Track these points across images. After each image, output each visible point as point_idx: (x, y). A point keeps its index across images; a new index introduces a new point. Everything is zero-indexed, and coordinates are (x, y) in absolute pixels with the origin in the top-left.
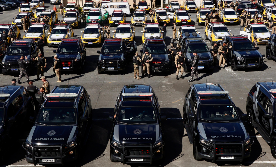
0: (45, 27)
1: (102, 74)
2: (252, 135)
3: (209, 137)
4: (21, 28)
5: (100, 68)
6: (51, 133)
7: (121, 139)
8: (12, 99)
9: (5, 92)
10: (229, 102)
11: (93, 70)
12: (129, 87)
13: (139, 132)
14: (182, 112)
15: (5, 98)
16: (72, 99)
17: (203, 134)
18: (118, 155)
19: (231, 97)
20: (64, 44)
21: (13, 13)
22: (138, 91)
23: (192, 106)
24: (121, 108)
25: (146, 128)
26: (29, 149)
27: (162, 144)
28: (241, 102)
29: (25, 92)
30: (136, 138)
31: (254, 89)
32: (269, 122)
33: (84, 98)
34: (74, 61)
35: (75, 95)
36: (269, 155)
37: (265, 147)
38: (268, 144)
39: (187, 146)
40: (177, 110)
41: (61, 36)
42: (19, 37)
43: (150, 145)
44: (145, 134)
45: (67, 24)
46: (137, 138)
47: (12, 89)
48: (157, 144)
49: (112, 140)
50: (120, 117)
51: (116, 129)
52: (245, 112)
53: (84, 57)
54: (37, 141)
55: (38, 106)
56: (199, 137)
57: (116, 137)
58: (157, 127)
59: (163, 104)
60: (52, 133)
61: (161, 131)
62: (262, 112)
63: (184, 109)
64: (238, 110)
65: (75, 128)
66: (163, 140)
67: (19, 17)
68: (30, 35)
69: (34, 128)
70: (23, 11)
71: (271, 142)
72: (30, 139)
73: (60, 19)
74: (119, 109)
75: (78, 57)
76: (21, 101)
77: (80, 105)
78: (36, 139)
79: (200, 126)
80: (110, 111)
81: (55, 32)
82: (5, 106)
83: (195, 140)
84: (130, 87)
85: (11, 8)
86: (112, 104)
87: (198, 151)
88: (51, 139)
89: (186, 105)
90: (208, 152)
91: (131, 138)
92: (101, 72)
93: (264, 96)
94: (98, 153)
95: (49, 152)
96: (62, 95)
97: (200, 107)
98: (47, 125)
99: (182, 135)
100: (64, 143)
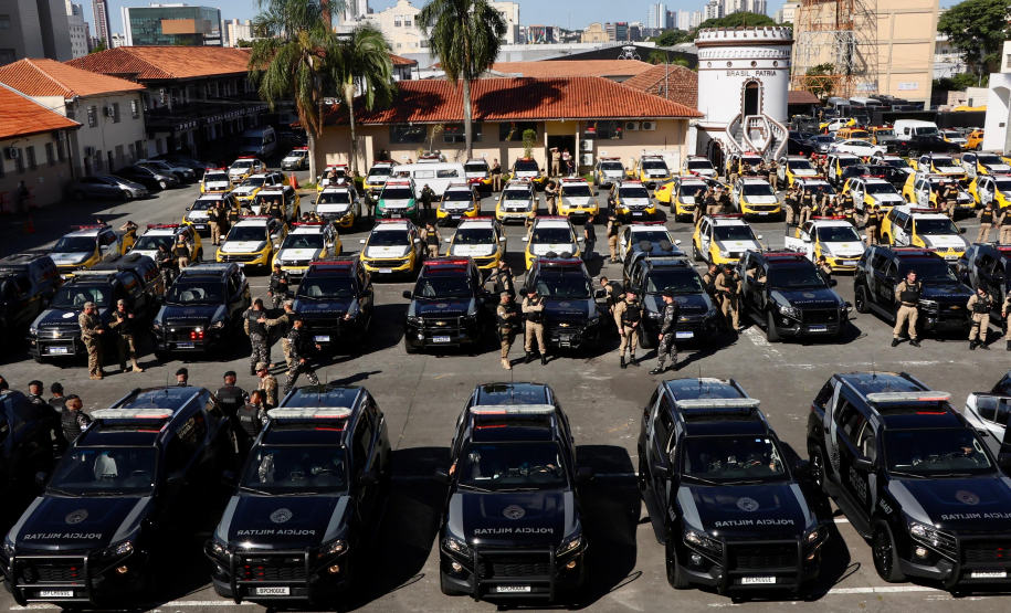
0: (273, 227)
1: (418, 356)
2: (825, 516)
3: (708, 523)
4: (206, 233)
5: (411, 338)
6: (280, 515)
7: (469, 534)
8: (176, 423)
9: (161, 404)
10: (762, 428)
11: (393, 342)
12: (489, 388)
13: (517, 513)
14: (634, 457)
15: (159, 423)
16: (338, 422)
17: (692, 517)
18: (462, 575)
19: (767, 416)
20: (317, 274)
21: (187, 196)
22: (515, 400)
23: (661, 439)
24: (469, 448)
25: (537, 500)
26: (222, 560)
27: (583, 544)
28: (790, 427)
29: (210, 405)
30: (510, 530)
31: (827, 392)
32: (866, 480)
33: (369, 420)
34: (342, 320)
35: (346, 412)
36: (869, 569)
37: (859, 549)
38: (866, 540)
39: (650, 552)
40: (621, 453)
41: (307, 254)
42: (197, 258)
43: (548, 548)
44: (533, 518)
45: (325, 220)
46: (514, 530)
47: (179, 397)
48: (568, 544)
49: (445, 534)
50: (465, 472)
51: (456, 505)
52: (805, 456)
53: (370, 308)
54: (244, 538)
55: (246, 442)
56: (680, 526)
57: (456, 527)
58: (568, 498)
59: (582, 435)
60: (282, 516)
61: (577, 510)
62: (848, 454)
63: (641, 449)
64: (785, 450)
65: (343, 501)
66: (585, 532)
67: (200, 205)
68: (233, 248)
69: (234, 502)
70: (209, 190)
71: (875, 536)
72: (223, 532)
73: (305, 207)
74: (462, 450)
75: (352, 310)
76: (200, 429)
77: (357, 438)
78: (240, 533)
79: (686, 496)
80: (440, 456)
81: (292, 242)
82: (159, 443)
83: (672, 532)
84: (494, 390)
85: (181, 182)
86: (445, 437)
87: (680, 563)
88: (281, 532)
89: (644, 437)
90: (705, 566)
91: (497, 530)
92: (415, 349)
93: (852, 412)
94: (406, 570)
95: (274, 568)
96: (309, 412)
97: (684, 444)
98: (267, 495)
99: (635, 520)
100: (315, 543)
